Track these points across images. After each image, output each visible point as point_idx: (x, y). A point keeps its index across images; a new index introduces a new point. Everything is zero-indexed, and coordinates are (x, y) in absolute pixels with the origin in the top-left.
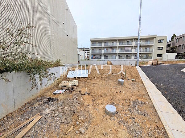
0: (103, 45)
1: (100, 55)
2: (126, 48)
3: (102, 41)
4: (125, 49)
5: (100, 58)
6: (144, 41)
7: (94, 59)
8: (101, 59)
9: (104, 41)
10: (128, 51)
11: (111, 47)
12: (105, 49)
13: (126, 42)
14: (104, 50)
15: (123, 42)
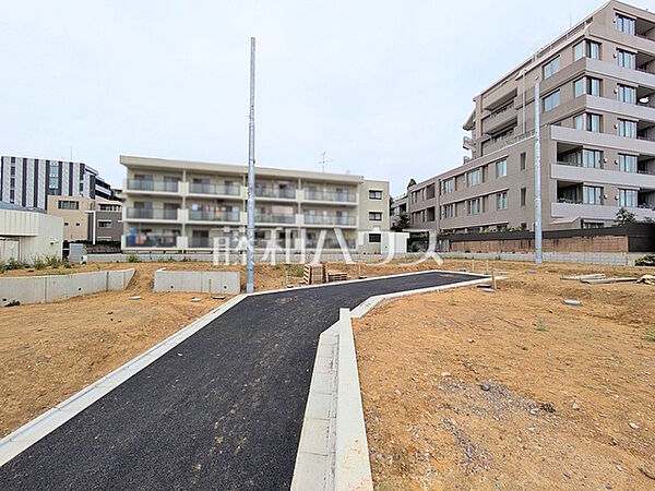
0: (184, 189)
1: (174, 231)
2: (276, 209)
3: (179, 172)
4: (271, 212)
5: (171, 240)
6: (333, 189)
7: (140, 245)
8: (174, 248)
9: (190, 172)
10: (282, 219)
11: (220, 201)
12: (195, 207)
13: (276, 186)
14: (187, 211)
15: (264, 187)
